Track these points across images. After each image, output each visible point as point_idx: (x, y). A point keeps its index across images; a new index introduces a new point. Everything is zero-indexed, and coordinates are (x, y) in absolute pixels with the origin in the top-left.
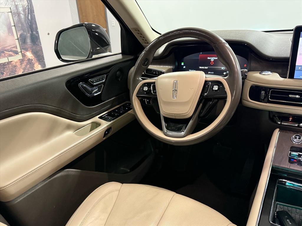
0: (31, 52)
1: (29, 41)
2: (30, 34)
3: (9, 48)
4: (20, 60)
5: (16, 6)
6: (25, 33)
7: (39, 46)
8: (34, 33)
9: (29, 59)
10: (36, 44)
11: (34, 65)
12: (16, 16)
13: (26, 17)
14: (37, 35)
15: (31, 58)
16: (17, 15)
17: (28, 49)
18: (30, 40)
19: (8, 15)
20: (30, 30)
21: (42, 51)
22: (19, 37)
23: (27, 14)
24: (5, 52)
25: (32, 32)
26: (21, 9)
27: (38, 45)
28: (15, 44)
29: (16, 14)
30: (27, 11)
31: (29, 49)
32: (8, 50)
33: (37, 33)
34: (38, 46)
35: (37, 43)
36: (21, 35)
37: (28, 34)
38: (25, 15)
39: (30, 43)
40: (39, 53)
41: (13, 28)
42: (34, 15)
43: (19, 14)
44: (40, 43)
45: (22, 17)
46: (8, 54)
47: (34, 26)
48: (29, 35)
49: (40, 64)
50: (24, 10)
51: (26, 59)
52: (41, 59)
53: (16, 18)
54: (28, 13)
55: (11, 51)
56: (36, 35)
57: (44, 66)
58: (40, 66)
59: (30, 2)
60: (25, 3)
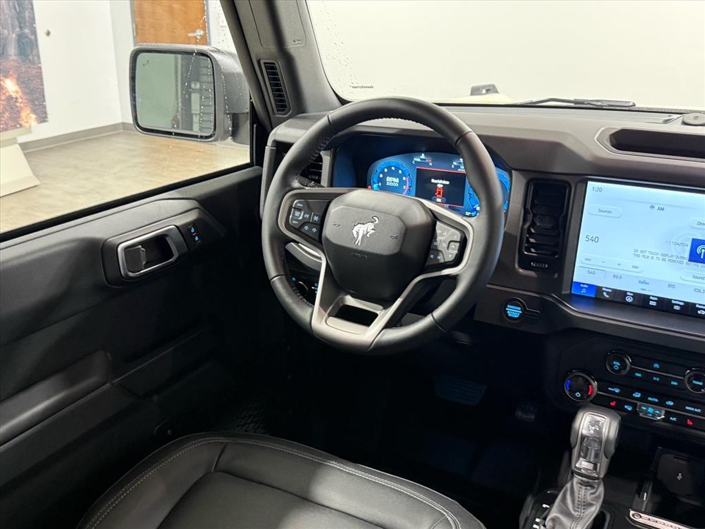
0: (15, 80)
2: (17, 35)
7: (36, 67)
8: (27, 31)
9: (10, 98)
11: (19, 112)
14: (33, 37)
15: (14, 95)
17: (9, 72)
18: (15, 49)
20: (17, 23)
21: (42, 79)
27: (33, 63)
31: (11, 73)
33: (34, 32)
34: (33, 66)
35: (31, 57)
37: (13, 33)
39: (16, 58)
40: (34, 82)
44: (39, 57)
47: (27, 14)
48: (14, 35)
49: (34, 111)
51: (3, 98)
52: (37, 100)
56: (30, 36)
57: (43, 118)
58: (33, 116)
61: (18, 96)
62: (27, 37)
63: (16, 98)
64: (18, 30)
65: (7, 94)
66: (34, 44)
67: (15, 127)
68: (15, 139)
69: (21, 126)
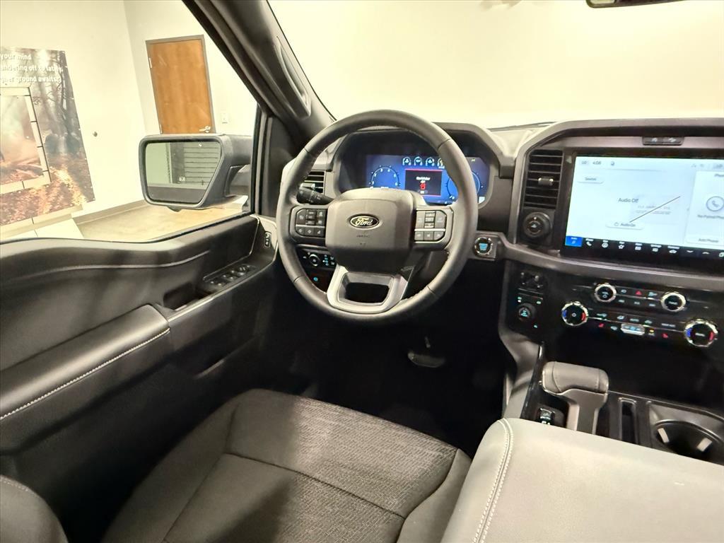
0: (66, 171)
1: (62, 149)
2: (66, 137)
3: (25, 163)
4: (45, 186)
5: (40, 85)
6: (56, 135)
7: (82, 160)
8: (73, 134)
9: (63, 185)
10: (78, 156)
11: (72, 195)
12: (40, 104)
13: (59, 106)
14: (78, 139)
15: (66, 183)
16: (41, 101)
17: (60, 165)
18: (65, 147)
19: (24, 100)
20: (65, 128)
21: (88, 169)
22: (44, 142)
23: (60, 100)
24: (18, 170)
25: (69, 132)
26: (48, 90)
28: (37, 156)
29: (39, 98)
30: (60, 93)
31: (63, 165)
32: (24, 166)
33: (79, 134)
34: (80, 160)
35: (78, 153)
36: (47, 140)
37: (62, 136)
38: (56, 101)
39: (66, 154)
40: (82, 172)
41: (34, 126)
42: (73, 101)
43: (44, 99)
44: (85, 153)
45: (51, 106)
46: (23, 175)
47: (73, 121)
48: (64, 138)
49: (84, 194)
50: (55, 92)
51: (58, 185)
52: (86, 184)
53: (39, 108)
54: (63, 98)
55: (29, 169)
56: (76, 138)
57: (91, 198)
58: (83, 197)
59: (65, 75)
60: (57, 79)
61: (70, 183)
62: (74, 139)
63: (68, 185)
64: (66, 133)
65: (61, 182)
66: (79, 144)
67: (69, 206)
68: (70, 215)
69: (74, 205)
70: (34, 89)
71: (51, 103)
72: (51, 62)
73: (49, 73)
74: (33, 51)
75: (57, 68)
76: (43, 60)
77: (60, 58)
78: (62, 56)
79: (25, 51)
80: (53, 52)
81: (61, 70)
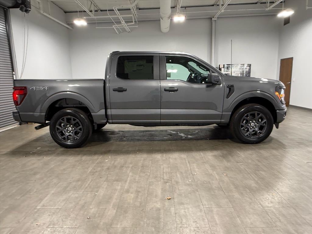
5: (243, 71)
19: (239, 74)
26: (245, 72)
30: (247, 73)
38: (246, 74)
42: (250, 75)
43: (243, 74)
50: (246, 73)
59: (250, 69)
60: (247, 70)
70: (242, 72)
71: (244, 75)
72: (247, 67)
73: (246, 69)
74: (244, 64)
75: (248, 68)
76: (246, 66)
77: (250, 66)
78: (250, 65)
79: (242, 65)
80: (248, 64)
81: (249, 68)
